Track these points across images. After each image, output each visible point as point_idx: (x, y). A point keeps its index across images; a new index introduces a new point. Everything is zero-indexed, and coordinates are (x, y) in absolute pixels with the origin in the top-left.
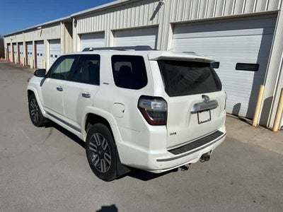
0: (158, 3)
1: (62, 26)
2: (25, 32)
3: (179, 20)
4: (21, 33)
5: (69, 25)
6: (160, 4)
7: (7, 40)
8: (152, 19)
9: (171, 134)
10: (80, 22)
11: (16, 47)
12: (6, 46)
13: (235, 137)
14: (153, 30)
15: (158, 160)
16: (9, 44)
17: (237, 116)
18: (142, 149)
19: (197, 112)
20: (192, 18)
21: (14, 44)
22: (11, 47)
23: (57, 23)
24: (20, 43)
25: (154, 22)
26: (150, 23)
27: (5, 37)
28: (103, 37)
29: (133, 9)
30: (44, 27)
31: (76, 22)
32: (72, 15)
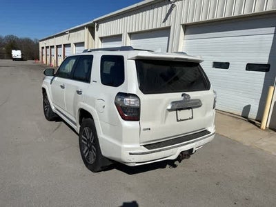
0: (170, 5)
1: (86, 30)
2: (56, 36)
3: (189, 21)
4: (52, 37)
5: (92, 29)
6: (172, 7)
7: (42, 44)
8: (164, 21)
9: (144, 130)
10: (102, 26)
11: (48, 50)
12: (40, 50)
14: (164, 32)
15: (130, 154)
16: (43, 48)
17: (246, 118)
18: (116, 143)
19: (176, 110)
20: (202, 19)
21: (47, 47)
22: (44, 50)
23: (82, 28)
24: (52, 47)
25: (167, 24)
26: (163, 26)
27: (40, 41)
28: (121, 40)
29: (148, 12)
30: (71, 31)
31: (98, 26)
32: (95, 20)
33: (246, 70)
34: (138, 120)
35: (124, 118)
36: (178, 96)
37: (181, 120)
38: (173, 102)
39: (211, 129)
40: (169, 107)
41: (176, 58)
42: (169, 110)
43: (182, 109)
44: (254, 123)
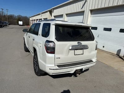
0: (85, 1)
1: (48, 13)
2: (36, 15)
3: (93, 8)
4: (35, 16)
5: (51, 12)
7: (31, 19)
8: (82, 8)
9: (57, 58)
10: (55, 11)
11: (33, 21)
12: (30, 21)
13: (112, 66)
14: (82, 13)
15: (50, 69)
16: (31, 20)
17: (119, 56)
18: (43, 63)
19: (74, 50)
20: (99, 7)
21: (33, 20)
22: (32, 21)
24: (35, 20)
25: (83, 10)
26: (81, 10)
27: (30, 17)
28: (62, 17)
29: (75, 4)
30: (42, 13)
31: (53, 11)
32: (52, 8)
33: (120, 32)
34: (54, 53)
35: (48, 52)
36: (75, 43)
37: (77, 55)
38: (72, 46)
39: (94, 60)
40: (70, 48)
41: (75, 25)
42: (70, 50)
43: (77, 49)
44: (122, 58)
